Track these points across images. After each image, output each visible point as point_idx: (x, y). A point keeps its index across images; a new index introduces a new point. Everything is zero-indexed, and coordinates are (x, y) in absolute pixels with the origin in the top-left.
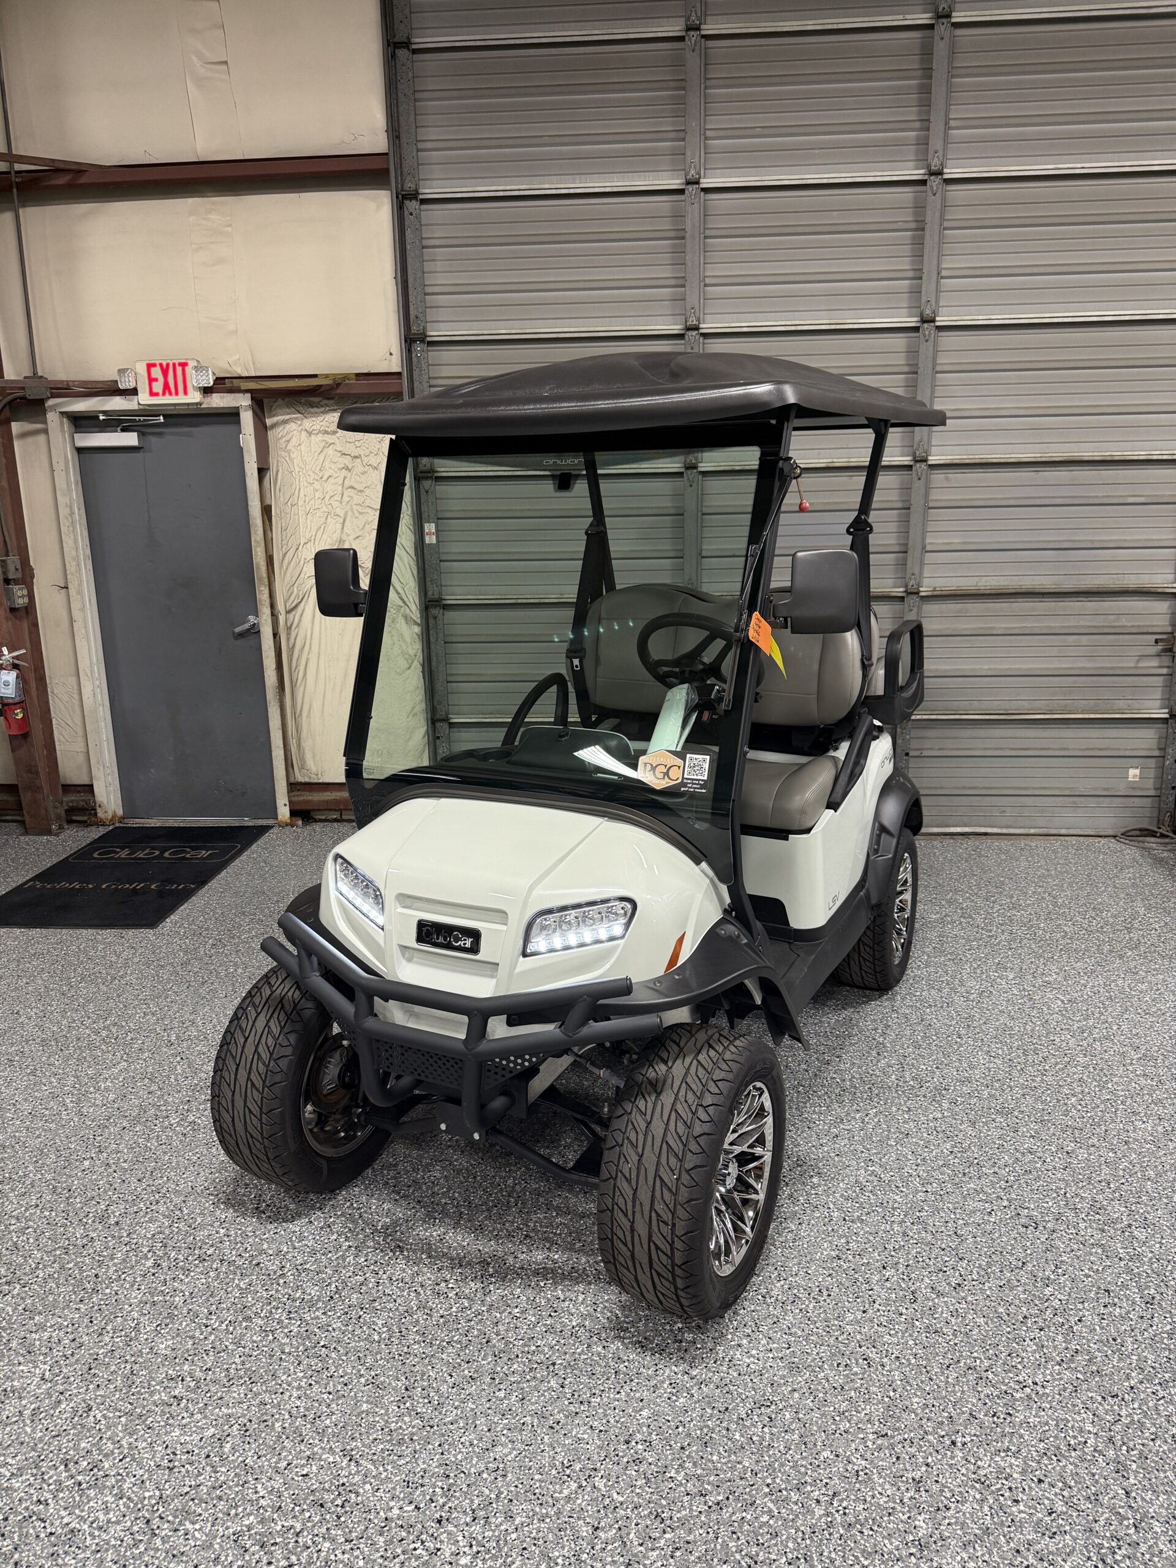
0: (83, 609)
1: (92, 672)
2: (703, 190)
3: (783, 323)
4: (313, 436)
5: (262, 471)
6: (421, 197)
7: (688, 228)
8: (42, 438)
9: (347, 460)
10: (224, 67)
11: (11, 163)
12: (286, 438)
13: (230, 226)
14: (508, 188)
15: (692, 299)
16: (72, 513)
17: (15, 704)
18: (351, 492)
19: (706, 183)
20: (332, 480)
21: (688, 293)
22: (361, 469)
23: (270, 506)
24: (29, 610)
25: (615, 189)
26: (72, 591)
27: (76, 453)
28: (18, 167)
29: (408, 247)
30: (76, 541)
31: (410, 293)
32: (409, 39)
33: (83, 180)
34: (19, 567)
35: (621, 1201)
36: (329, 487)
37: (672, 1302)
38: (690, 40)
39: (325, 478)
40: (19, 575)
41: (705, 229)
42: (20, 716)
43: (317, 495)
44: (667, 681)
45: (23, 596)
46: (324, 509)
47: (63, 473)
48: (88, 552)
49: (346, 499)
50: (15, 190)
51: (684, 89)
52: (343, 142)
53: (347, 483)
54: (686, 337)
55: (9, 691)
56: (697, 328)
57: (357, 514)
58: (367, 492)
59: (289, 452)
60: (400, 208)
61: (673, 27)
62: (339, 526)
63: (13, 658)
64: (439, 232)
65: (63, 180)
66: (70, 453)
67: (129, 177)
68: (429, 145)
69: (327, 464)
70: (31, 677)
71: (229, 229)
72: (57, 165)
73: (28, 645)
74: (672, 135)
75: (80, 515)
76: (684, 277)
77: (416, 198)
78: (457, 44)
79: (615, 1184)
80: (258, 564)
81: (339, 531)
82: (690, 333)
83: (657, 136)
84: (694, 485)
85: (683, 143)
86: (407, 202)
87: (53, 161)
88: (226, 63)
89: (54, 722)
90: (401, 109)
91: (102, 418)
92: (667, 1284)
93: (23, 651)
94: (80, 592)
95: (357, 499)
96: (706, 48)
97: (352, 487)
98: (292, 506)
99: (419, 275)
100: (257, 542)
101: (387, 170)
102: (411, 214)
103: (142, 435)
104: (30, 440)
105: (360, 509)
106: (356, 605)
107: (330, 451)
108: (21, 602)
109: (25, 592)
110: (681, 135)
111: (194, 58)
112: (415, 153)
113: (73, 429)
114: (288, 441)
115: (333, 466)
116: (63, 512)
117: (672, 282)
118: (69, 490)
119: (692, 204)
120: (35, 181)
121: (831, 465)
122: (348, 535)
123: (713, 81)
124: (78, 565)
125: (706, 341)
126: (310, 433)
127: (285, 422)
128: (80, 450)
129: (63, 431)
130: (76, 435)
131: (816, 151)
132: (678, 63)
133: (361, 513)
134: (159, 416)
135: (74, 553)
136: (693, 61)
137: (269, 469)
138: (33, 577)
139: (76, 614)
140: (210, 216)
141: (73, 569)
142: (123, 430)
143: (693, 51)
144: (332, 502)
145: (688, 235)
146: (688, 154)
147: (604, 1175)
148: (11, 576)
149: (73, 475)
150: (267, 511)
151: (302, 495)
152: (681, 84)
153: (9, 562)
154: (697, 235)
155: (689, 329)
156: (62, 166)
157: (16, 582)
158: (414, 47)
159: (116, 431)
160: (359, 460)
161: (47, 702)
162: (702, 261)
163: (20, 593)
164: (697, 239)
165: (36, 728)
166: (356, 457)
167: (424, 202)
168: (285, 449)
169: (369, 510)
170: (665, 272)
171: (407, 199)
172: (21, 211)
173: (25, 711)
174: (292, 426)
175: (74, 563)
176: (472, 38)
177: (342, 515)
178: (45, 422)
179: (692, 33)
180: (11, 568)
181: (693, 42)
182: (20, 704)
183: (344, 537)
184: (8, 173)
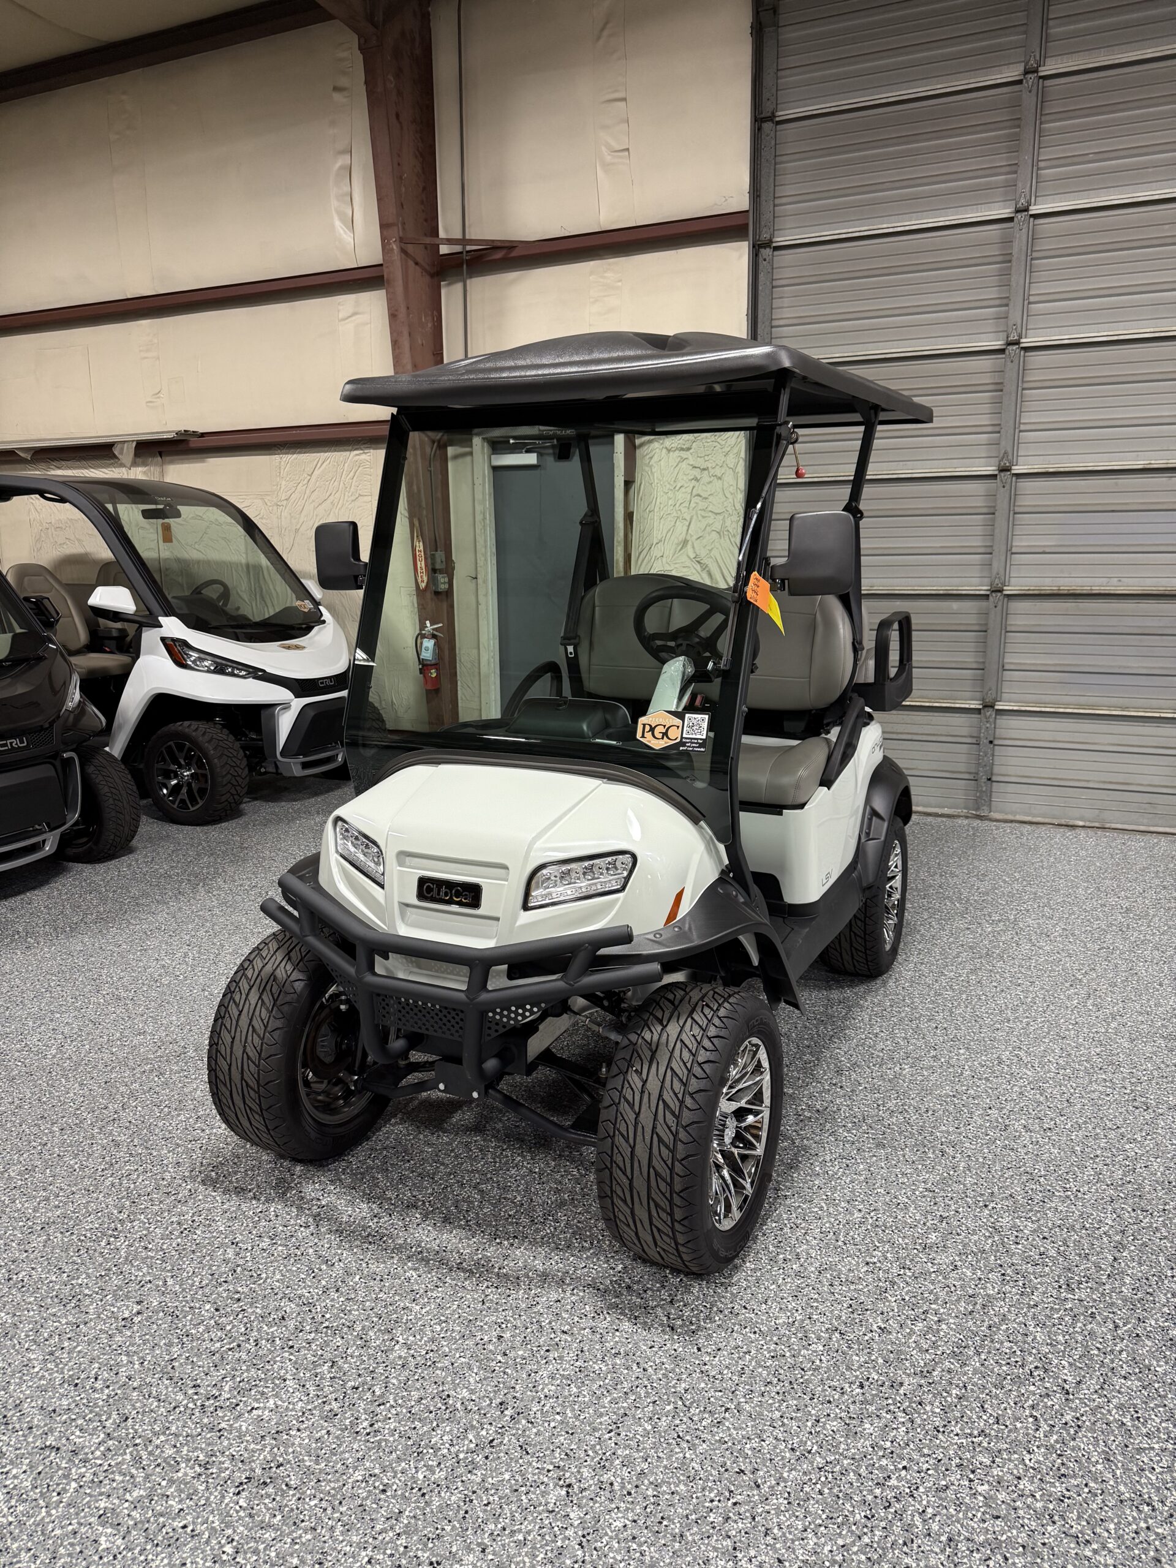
0: (486, 595)
1: (489, 645)
2: (1032, 216)
3: (1105, 334)
4: (671, 453)
5: (628, 484)
6: (774, 245)
7: (1015, 251)
8: (468, 459)
9: (696, 472)
10: (627, 153)
11: (464, 246)
12: (650, 455)
13: (620, 281)
14: (850, 230)
15: (1015, 316)
16: (484, 519)
17: (431, 665)
18: (698, 499)
19: (1035, 209)
20: (683, 490)
21: (1011, 312)
22: (707, 479)
23: (632, 513)
24: (449, 594)
25: (948, 223)
26: (480, 581)
27: (491, 471)
28: (469, 248)
29: (760, 288)
30: (485, 541)
31: (759, 326)
32: (773, 113)
33: (514, 254)
34: (444, 560)
35: (619, 1159)
36: (680, 495)
37: (673, 1257)
38: (1027, 82)
39: (677, 488)
40: (443, 566)
41: (1032, 251)
42: (434, 675)
43: (670, 502)
44: (661, 656)
45: (444, 583)
46: (675, 514)
47: (481, 487)
48: (494, 550)
49: (693, 505)
50: (465, 266)
51: (1019, 126)
52: (716, 204)
53: (695, 492)
54: (1007, 351)
55: (428, 655)
56: (1017, 343)
57: (700, 518)
58: (711, 499)
59: (651, 467)
60: (756, 255)
61: (1012, 73)
62: (685, 528)
63: (433, 629)
64: (787, 272)
65: (499, 255)
66: (487, 470)
67: (547, 249)
68: (784, 200)
69: (680, 476)
70: (446, 647)
71: (620, 284)
72: (495, 244)
73: (446, 621)
74: (1008, 169)
75: (490, 521)
76: (1008, 297)
77: (770, 247)
78: (815, 112)
79: (613, 1143)
80: (617, 560)
81: (684, 533)
82: (1010, 348)
83: (993, 171)
84: (1007, 487)
85: (1015, 175)
86: (762, 251)
87: (493, 241)
88: (628, 150)
89: (459, 683)
90: (763, 173)
91: (512, 441)
92: (668, 1240)
93: (441, 625)
94: (485, 581)
95: (702, 505)
96: (1043, 87)
97: (699, 495)
98: (650, 512)
99: (768, 311)
100: (619, 542)
101: (747, 225)
102: (765, 260)
103: (540, 455)
104: (460, 461)
105: (703, 513)
106: (356, 577)
107: (684, 465)
108: (443, 587)
109: (446, 580)
110: (1014, 169)
111: (603, 148)
112: (772, 208)
113: (491, 451)
114: (651, 458)
115: (685, 478)
116: (479, 517)
117: (997, 302)
118: (484, 499)
119: (1020, 233)
120: (481, 257)
121: (1148, 466)
122: (691, 536)
123: (1048, 116)
124: (486, 560)
125: (1027, 354)
126: (669, 451)
127: (650, 442)
128: (495, 469)
129: (483, 453)
130: (493, 456)
131: (1150, 170)
132: (1016, 104)
133: (704, 517)
134: (553, 439)
135: (483, 550)
136: (1029, 101)
137: (634, 482)
138: (453, 568)
139: (481, 599)
140: (606, 275)
141: (482, 564)
142: (527, 452)
143: (1030, 92)
144: (681, 507)
145: (1014, 259)
146: (1020, 184)
147: (602, 1132)
148: (438, 566)
149: (488, 488)
150: (629, 517)
151: (658, 503)
152: (1017, 122)
153: (437, 556)
154: (1023, 258)
155: (1009, 344)
156: (499, 244)
157: (441, 572)
158: (777, 119)
159: (521, 453)
160: (706, 472)
161: (455, 667)
162: (1027, 281)
163: (442, 580)
164: (1023, 263)
165: (446, 686)
166: (704, 469)
167: (777, 248)
168: (648, 465)
169: (710, 514)
170: (993, 293)
171: (762, 247)
172: (468, 282)
173: (437, 670)
174: (656, 445)
175: (483, 559)
176: (828, 105)
177: (688, 519)
178: (471, 446)
179: (1029, 76)
180: (438, 560)
181: (1030, 84)
182: (435, 666)
183: (688, 538)
184: (461, 253)
